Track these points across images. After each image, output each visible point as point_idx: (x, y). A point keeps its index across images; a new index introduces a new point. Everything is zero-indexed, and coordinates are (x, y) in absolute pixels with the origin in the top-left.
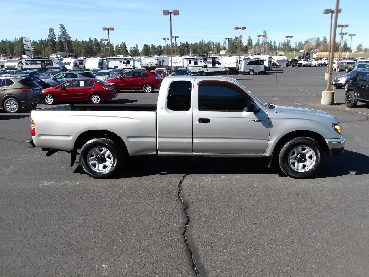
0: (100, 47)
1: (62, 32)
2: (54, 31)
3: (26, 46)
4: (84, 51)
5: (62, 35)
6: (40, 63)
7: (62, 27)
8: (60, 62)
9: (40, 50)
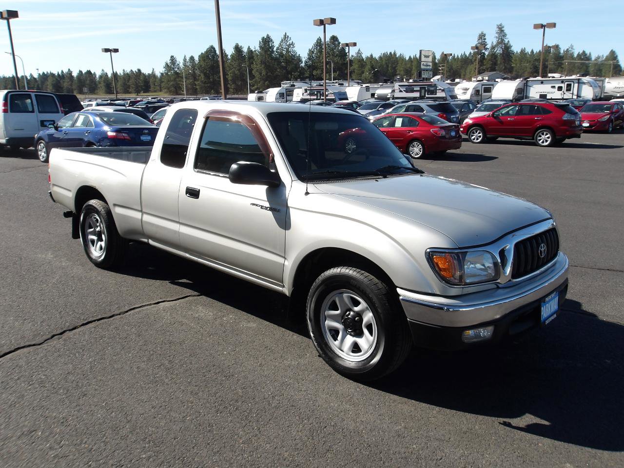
0: (563, 60)
1: (499, 39)
2: (486, 37)
3: (425, 63)
4: (531, 68)
5: (498, 43)
6: (419, 89)
7: (501, 29)
8: (449, 88)
9: (460, 69)
